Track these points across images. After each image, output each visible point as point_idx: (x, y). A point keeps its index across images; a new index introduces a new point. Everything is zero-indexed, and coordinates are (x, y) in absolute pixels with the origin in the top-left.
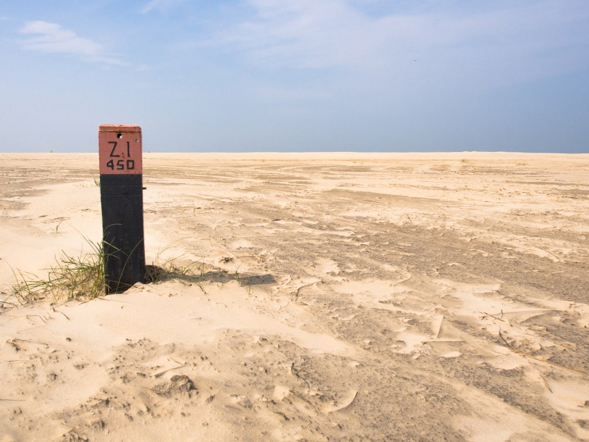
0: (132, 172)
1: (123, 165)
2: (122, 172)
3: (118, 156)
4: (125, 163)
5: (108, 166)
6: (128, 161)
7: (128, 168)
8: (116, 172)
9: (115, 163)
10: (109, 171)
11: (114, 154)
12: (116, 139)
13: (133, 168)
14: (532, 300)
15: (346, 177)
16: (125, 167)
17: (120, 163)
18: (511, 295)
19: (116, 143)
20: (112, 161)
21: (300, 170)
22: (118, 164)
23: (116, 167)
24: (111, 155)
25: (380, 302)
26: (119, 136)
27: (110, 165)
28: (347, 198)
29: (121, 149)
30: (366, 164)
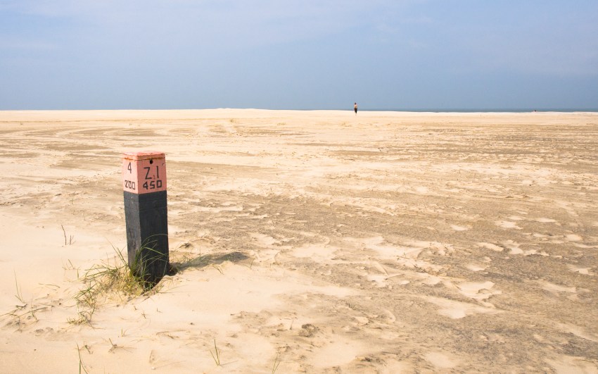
0: (160, 189)
1: (154, 185)
2: (154, 190)
3: (151, 178)
4: (155, 183)
5: (144, 187)
6: (158, 181)
7: (158, 187)
8: (150, 191)
9: (149, 184)
10: (145, 191)
11: (148, 177)
12: (149, 165)
13: (161, 186)
14: (408, 243)
15: (144, 143)
16: (156, 186)
17: (153, 183)
18: (394, 242)
19: (149, 168)
20: (146, 183)
21: (82, 136)
22: (151, 185)
23: (149, 187)
24: (146, 178)
25: (333, 259)
26: (151, 162)
27: (145, 186)
28: (183, 171)
29: (153, 173)
30: (144, 126)
